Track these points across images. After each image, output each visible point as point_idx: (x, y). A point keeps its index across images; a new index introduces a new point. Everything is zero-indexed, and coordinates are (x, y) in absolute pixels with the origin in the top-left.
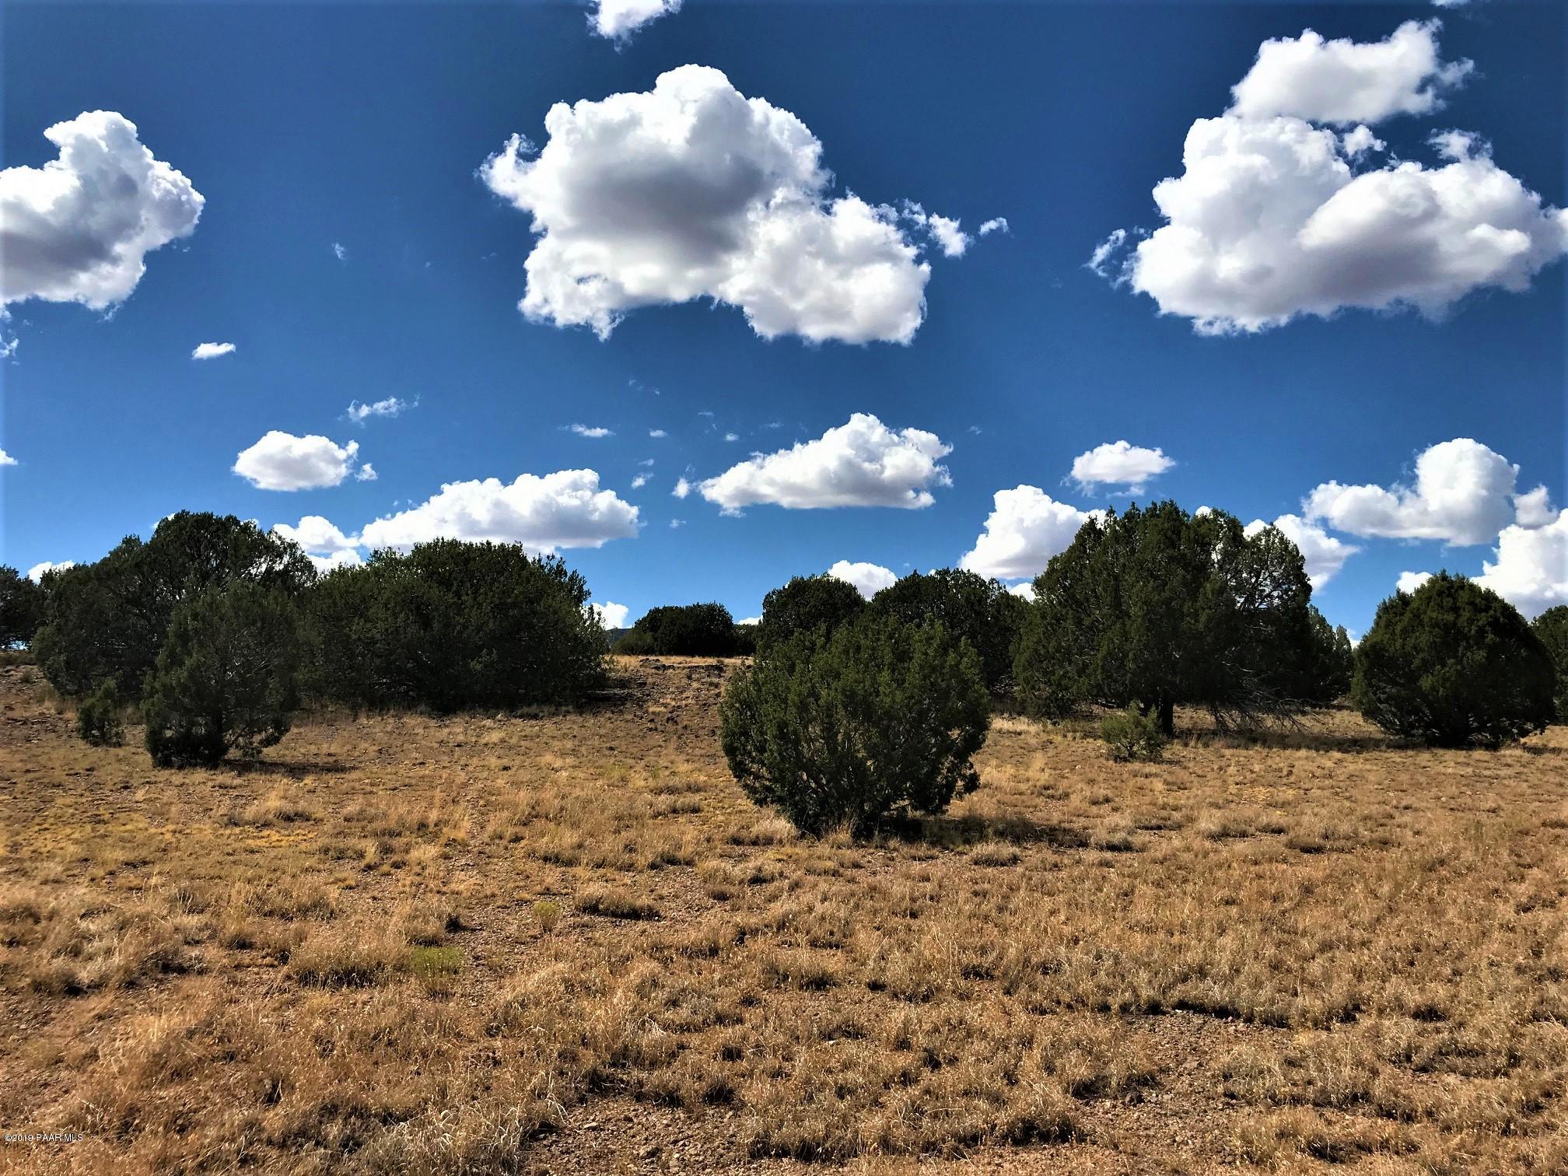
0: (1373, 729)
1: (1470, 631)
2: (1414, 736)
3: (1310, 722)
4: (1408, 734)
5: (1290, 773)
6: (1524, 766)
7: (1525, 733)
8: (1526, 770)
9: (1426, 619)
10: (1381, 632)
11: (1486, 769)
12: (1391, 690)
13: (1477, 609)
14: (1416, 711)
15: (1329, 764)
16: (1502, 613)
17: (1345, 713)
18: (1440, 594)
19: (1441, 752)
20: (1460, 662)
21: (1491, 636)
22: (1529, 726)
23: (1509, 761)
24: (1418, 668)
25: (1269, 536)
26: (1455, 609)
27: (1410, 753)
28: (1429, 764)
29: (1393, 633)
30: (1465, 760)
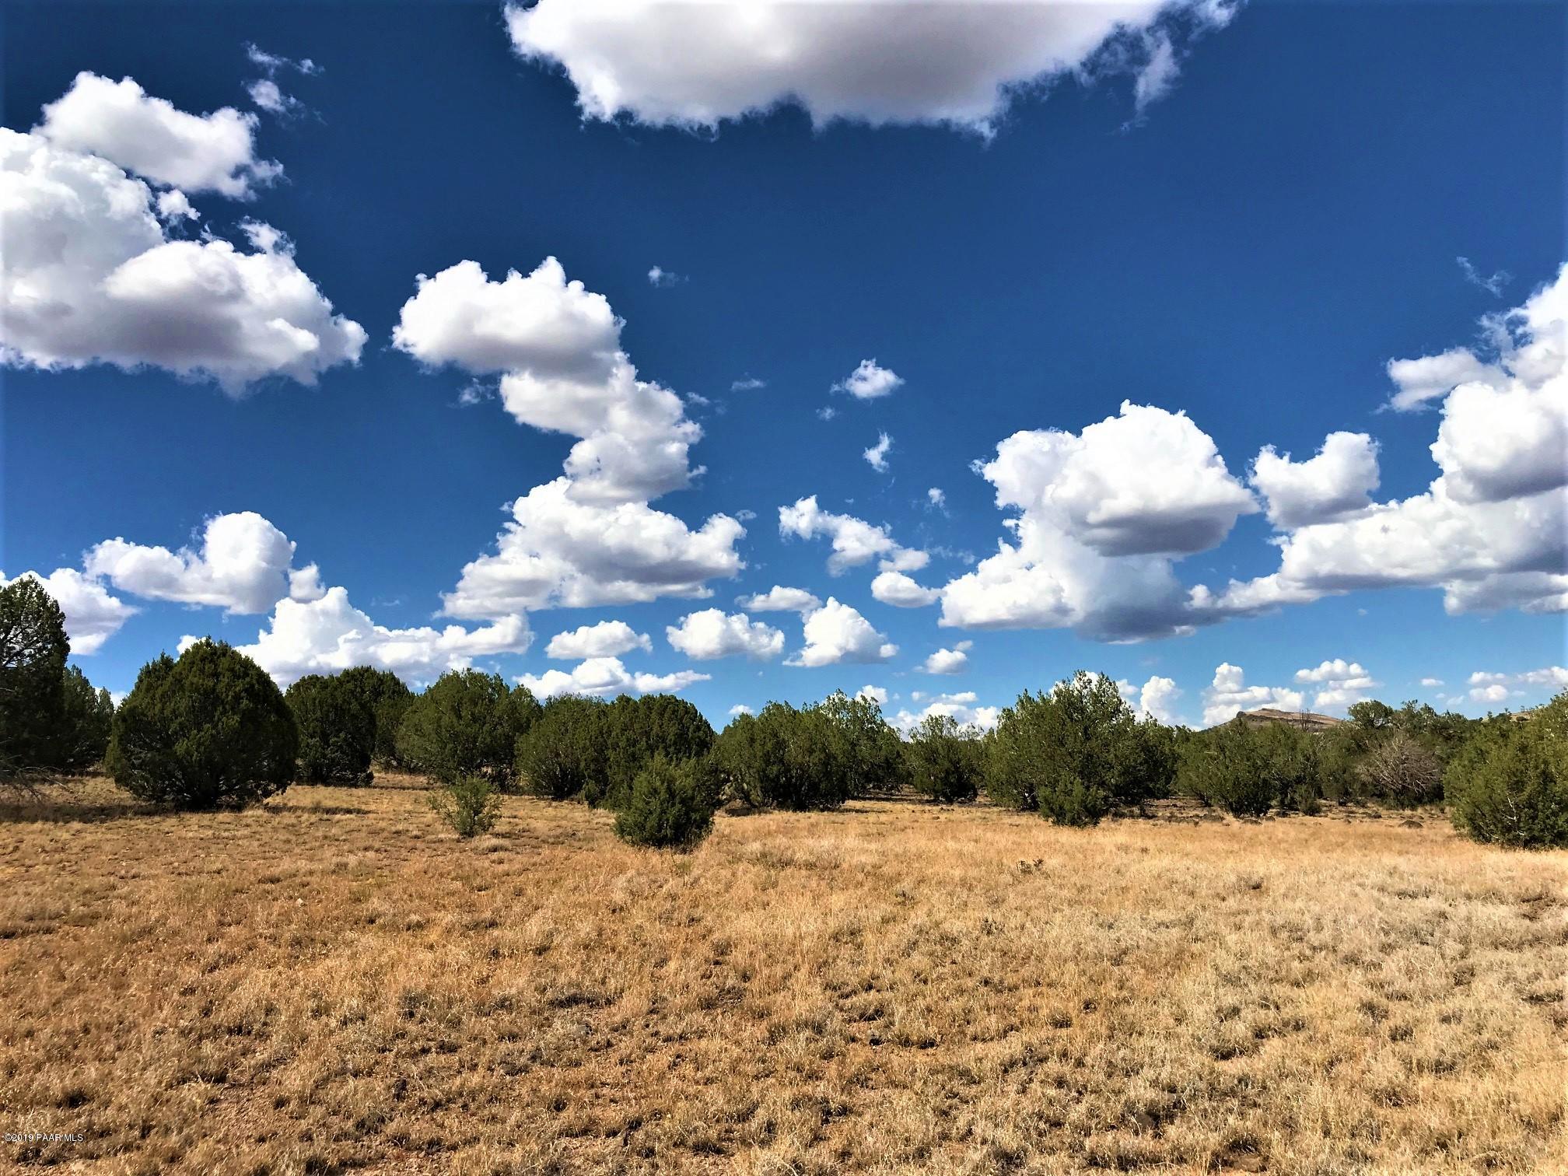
0: (125, 796)
1: (227, 696)
2: (165, 801)
3: (54, 792)
4: (160, 799)
5: (16, 848)
6: (262, 826)
7: (267, 794)
8: (262, 829)
9: (187, 683)
10: (141, 695)
11: (225, 830)
12: (146, 755)
13: (236, 676)
14: (171, 775)
15: (66, 836)
16: (257, 680)
17: (100, 779)
18: (203, 660)
19: (188, 816)
20: (215, 727)
21: (245, 701)
22: (272, 787)
23: (249, 821)
24: (176, 733)
25: (26, 589)
26: (216, 675)
27: (157, 819)
28: (173, 829)
29: (153, 698)
30: (209, 823)
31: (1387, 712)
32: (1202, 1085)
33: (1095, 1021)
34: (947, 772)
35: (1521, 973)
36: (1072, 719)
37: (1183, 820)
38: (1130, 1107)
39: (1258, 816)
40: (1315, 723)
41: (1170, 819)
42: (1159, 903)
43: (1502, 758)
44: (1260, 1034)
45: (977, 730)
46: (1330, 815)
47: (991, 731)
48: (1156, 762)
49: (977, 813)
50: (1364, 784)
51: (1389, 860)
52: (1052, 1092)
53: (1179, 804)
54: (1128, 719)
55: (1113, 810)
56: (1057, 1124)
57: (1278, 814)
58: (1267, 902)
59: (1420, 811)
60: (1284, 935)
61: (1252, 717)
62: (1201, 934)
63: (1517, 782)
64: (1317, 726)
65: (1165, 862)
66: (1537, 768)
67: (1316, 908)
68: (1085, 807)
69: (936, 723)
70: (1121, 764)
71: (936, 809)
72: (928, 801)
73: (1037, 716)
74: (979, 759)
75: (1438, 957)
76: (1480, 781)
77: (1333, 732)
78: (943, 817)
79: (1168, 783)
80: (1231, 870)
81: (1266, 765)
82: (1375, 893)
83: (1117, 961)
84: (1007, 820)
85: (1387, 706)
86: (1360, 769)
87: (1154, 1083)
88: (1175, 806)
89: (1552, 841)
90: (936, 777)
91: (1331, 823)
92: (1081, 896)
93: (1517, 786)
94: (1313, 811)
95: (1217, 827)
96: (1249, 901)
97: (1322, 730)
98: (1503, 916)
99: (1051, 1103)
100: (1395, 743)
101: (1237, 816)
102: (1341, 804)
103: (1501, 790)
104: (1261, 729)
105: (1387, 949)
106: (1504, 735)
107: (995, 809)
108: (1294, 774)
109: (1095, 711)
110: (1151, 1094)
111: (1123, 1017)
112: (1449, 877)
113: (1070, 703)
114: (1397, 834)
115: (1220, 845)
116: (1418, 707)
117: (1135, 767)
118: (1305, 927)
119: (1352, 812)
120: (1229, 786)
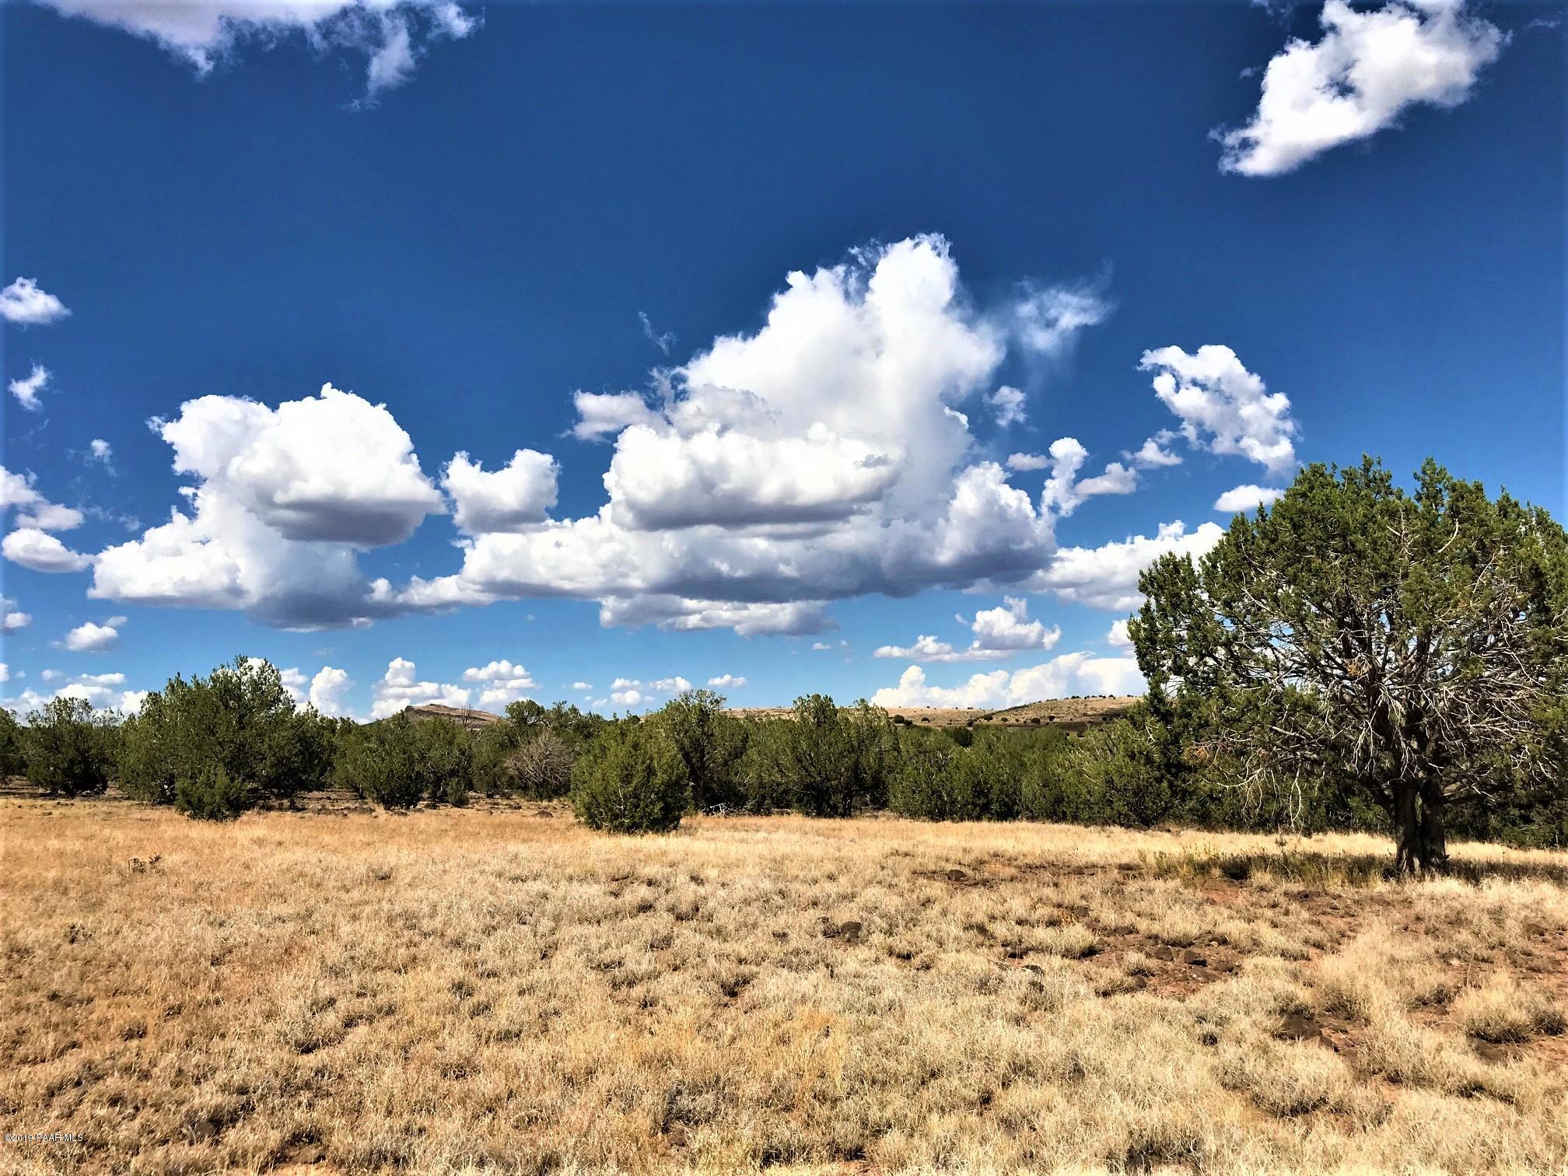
31: (540, 711)
32: (276, 1083)
33: (176, 1029)
34: (72, 762)
35: (594, 944)
36: (227, 706)
37: (334, 812)
38: (191, 1118)
39: (408, 808)
40: (475, 718)
41: (319, 812)
42: (283, 898)
43: (618, 752)
44: (350, 1023)
45: (115, 715)
46: (477, 806)
47: (132, 717)
48: (311, 754)
49: (102, 807)
50: (512, 778)
51: (513, 847)
52: (102, 1112)
53: (333, 796)
54: (288, 709)
55: (261, 802)
56: (100, 1145)
57: (427, 806)
58: (390, 891)
59: (555, 801)
60: (400, 923)
61: (419, 712)
62: (318, 926)
63: (627, 776)
64: (476, 722)
65: (298, 854)
66: (643, 763)
67: (434, 896)
68: (228, 799)
69: (65, 706)
70: (274, 755)
71: (50, 803)
72: (42, 795)
73: (188, 702)
74: (114, 747)
75: (530, 936)
76: (599, 775)
77: (490, 728)
78: (56, 813)
79: (321, 774)
80: (360, 863)
81: (423, 758)
82: (492, 879)
83: (216, 961)
84: (136, 814)
85: (539, 704)
86: (509, 763)
87: (224, 1088)
88: (329, 798)
89: (647, 827)
90: (56, 767)
91: (473, 815)
92: (197, 894)
93: (627, 779)
94: (461, 803)
95: (364, 819)
96: (374, 892)
97: (480, 726)
98: (594, 894)
99: (99, 1125)
100: (542, 739)
101: (387, 808)
102: (489, 796)
103: (615, 783)
104: (422, 723)
105: (489, 930)
106: (623, 734)
107: (126, 803)
108: (448, 767)
109: (253, 700)
110: (218, 1099)
111: (208, 1021)
112: (560, 861)
113: (227, 691)
114: (529, 824)
115: (360, 837)
116: (566, 708)
117: (288, 759)
118: (421, 915)
119: (497, 804)
120: (383, 778)
